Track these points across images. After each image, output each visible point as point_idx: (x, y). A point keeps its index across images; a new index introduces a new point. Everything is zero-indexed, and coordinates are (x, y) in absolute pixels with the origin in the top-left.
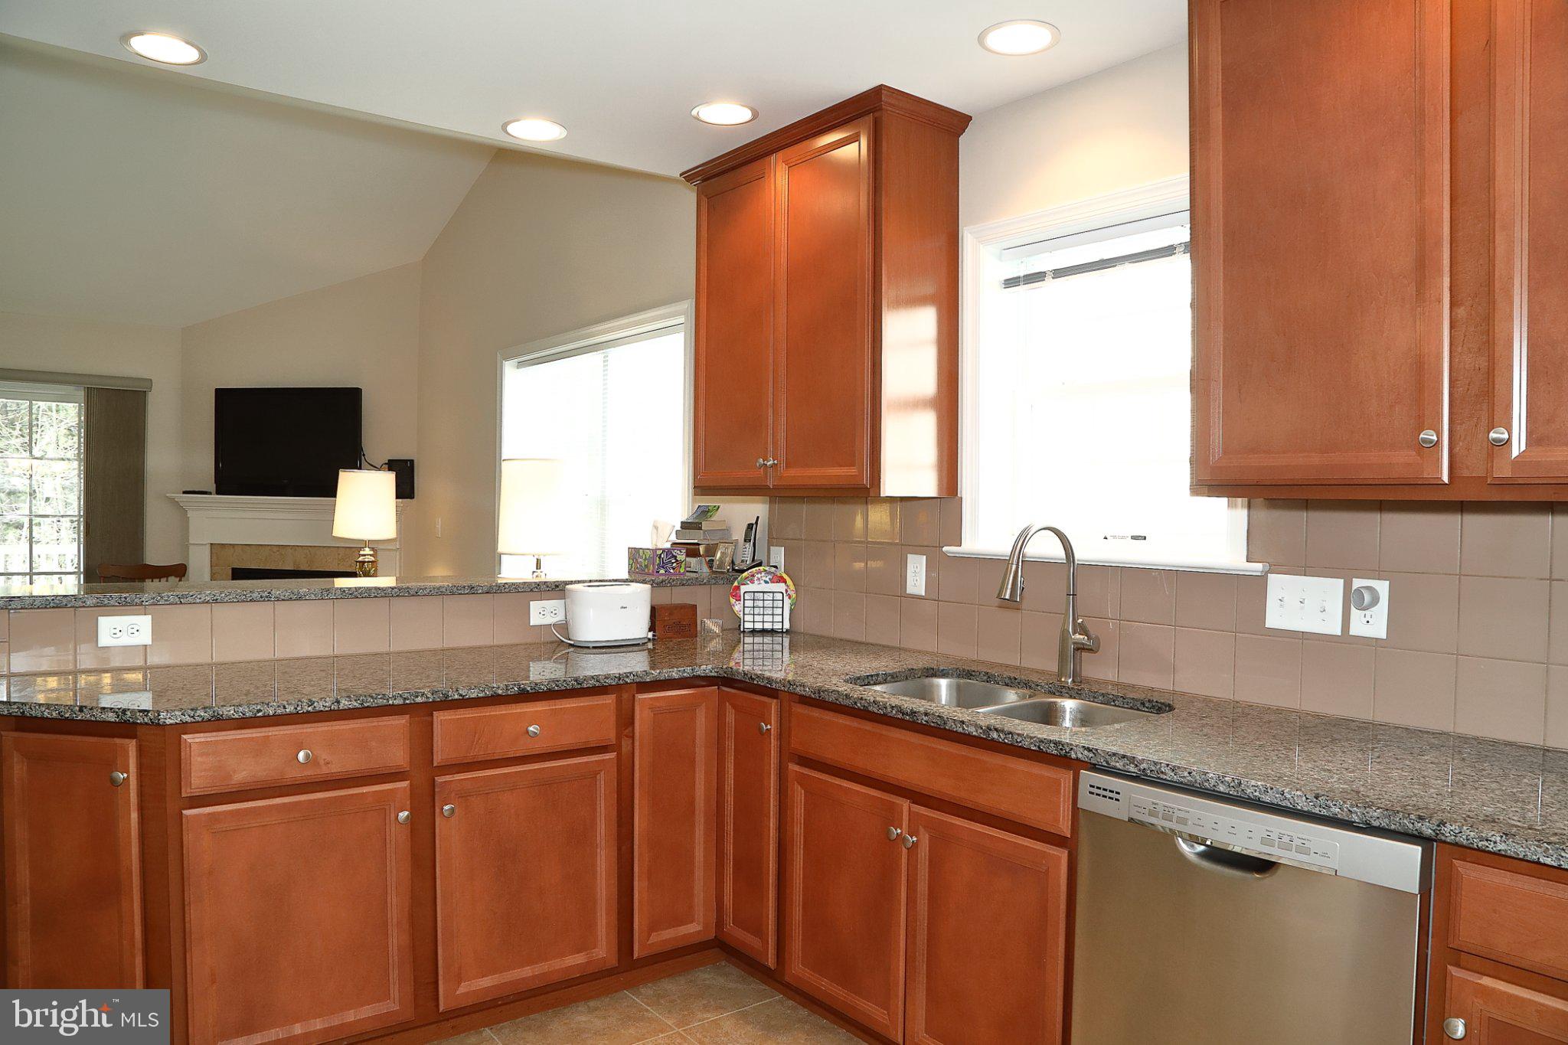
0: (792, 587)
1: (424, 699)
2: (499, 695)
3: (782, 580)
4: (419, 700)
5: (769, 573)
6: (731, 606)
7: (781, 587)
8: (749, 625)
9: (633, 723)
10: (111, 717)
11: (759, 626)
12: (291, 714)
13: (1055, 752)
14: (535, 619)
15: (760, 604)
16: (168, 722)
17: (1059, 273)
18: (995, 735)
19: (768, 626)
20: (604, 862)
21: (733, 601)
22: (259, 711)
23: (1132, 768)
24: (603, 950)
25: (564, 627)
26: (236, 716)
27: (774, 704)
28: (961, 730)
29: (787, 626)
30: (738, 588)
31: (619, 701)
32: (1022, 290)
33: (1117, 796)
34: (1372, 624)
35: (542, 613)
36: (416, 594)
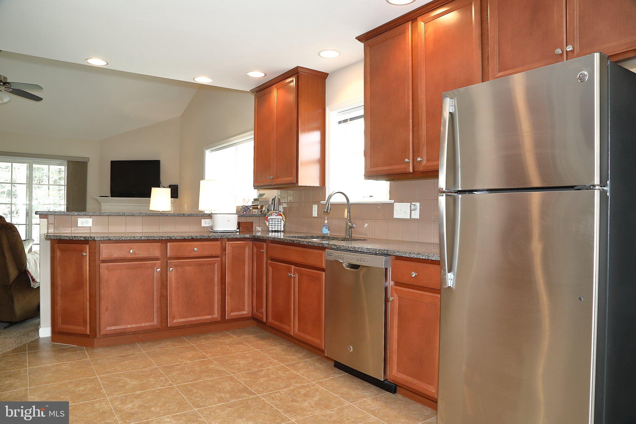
0: (284, 217)
1: (165, 238)
2: (186, 239)
3: (281, 215)
4: (163, 238)
5: (277, 213)
6: (265, 223)
7: (280, 217)
8: (270, 229)
9: (226, 250)
10: (82, 239)
11: (273, 229)
12: (129, 240)
13: (321, 246)
14: (203, 225)
15: (274, 222)
16: (97, 240)
17: (351, 119)
18: (310, 244)
19: (276, 229)
20: (216, 289)
21: (266, 222)
22: (120, 238)
23: (335, 247)
24: (216, 315)
25: (212, 227)
26: (114, 239)
27: (265, 244)
28: (303, 244)
29: (282, 229)
30: (267, 217)
31: (222, 243)
32: (343, 124)
33: (331, 254)
34: (416, 215)
35: (205, 223)
36: (167, 216)
